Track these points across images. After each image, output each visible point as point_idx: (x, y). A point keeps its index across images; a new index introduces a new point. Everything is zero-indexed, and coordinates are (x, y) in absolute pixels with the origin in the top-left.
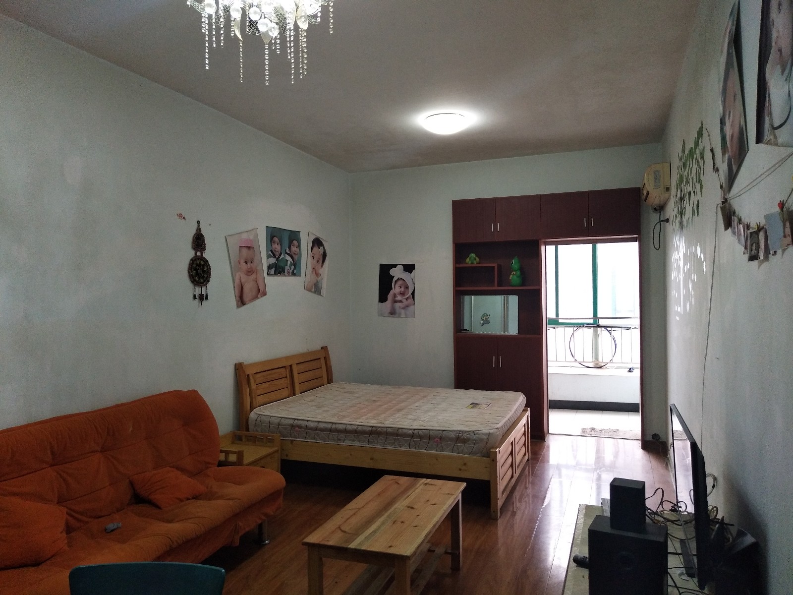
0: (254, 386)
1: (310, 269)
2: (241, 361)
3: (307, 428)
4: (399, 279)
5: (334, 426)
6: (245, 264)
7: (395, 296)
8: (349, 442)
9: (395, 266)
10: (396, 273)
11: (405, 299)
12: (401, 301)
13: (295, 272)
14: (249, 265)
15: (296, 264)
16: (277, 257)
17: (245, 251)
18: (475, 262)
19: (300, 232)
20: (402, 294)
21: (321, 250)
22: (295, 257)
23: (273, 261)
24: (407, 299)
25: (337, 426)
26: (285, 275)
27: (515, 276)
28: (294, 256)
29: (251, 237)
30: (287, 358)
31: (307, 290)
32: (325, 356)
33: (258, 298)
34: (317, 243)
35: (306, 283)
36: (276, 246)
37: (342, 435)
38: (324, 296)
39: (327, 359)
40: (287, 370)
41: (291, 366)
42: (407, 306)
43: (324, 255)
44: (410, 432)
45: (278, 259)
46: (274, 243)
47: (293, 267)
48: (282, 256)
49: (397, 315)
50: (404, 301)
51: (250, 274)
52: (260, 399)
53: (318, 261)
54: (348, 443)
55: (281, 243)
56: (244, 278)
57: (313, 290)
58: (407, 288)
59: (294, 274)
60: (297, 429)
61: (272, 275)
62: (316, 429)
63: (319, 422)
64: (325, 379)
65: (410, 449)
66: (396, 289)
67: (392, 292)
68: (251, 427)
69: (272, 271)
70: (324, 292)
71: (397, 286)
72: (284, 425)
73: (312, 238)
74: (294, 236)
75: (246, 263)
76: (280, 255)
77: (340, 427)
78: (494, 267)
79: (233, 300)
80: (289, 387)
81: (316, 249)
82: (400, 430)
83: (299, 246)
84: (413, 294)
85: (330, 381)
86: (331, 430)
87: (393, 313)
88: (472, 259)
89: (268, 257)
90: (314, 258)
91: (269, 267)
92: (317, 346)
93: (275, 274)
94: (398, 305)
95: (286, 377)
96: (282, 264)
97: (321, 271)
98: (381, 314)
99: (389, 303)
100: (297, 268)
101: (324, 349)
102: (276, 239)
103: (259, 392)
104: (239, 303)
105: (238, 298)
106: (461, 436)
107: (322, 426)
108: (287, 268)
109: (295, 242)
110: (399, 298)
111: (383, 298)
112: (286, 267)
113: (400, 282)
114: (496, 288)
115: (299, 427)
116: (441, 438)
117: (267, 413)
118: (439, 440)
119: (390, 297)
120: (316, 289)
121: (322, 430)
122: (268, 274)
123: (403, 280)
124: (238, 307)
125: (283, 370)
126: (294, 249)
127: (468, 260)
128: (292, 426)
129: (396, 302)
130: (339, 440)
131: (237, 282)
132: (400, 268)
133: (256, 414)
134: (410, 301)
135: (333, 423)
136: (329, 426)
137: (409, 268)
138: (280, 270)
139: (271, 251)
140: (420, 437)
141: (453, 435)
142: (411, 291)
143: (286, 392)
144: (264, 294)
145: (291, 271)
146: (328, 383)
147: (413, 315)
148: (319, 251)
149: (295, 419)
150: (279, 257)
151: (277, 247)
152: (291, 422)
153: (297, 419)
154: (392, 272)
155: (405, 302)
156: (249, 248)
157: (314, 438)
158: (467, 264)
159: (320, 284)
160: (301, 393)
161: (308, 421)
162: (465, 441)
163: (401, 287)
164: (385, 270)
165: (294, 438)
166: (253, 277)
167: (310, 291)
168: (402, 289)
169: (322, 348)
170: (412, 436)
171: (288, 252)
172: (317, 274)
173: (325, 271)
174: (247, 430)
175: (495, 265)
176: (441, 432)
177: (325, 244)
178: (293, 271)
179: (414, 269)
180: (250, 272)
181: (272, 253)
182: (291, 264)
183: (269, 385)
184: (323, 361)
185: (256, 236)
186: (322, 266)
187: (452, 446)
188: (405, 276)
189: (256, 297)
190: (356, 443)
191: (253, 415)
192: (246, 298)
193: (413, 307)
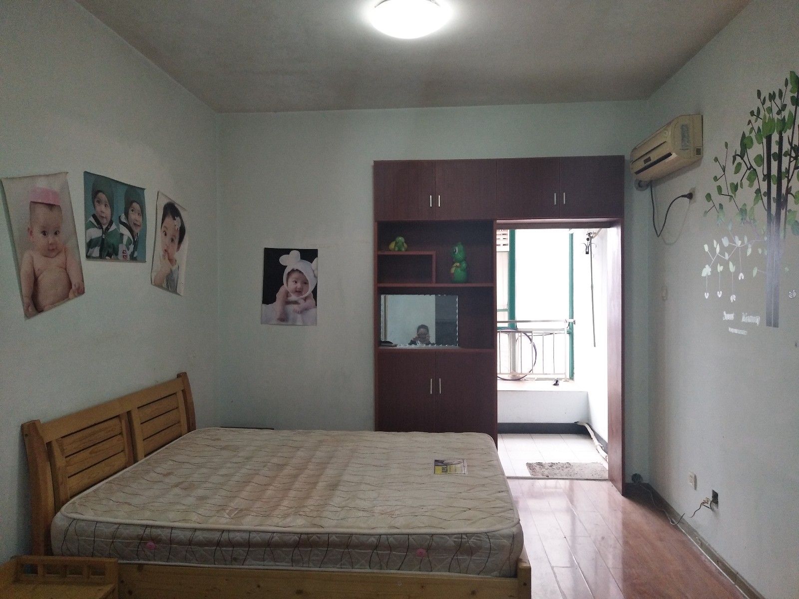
0: (60, 461)
1: (160, 250)
2: (34, 417)
3: (171, 541)
4: (293, 271)
5: (225, 535)
6: (42, 235)
7: (287, 294)
8: (254, 562)
9: (287, 251)
10: (290, 262)
11: (302, 299)
12: (296, 303)
13: (136, 255)
14: (51, 238)
15: (137, 242)
16: (104, 227)
17: (41, 211)
18: (403, 249)
19: (143, 189)
20: (299, 292)
21: (177, 223)
22: (137, 230)
23: (96, 233)
24: (305, 299)
25: (232, 535)
26: (118, 259)
27: (459, 270)
28: (134, 228)
29: (56, 186)
30: (122, 400)
31: (155, 285)
32: (182, 389)
33: (69, 299)
34: (171, 210)
35: (154, 274)
36: (103, 208)
37: (241, 551)
38: (182, 294)
39: (186, 392)
40: (123, 422)
41: (129, 413)
42: (306, 309)
43: (182, 231)
44: (372, 539)
45: (105, 232)
46: (99, 202)
47: (132, 247)
48: (113, 227)
49: (290, 323)
50: (302, 302)
51: (54, 254)
52: (73, 483)
53: (172, 240)
54: (253, 565)
55: (111, 204)
56: (40, 262)
57: (164, 285)
58: (305, 283)
59: (133, 259)
60: (151, 543)
61: (94, 258)
62: (190, 543)
63: (195, 530)
64: (185, 427)
65: (370, 571)
66: (289, 285)
67: (282, 290)
68: (56, 544)
69: (96, 252)
70: (181, 288)
71: (290, 280)
72: (124, 538)
73: (163, 202)
74: (134, 195)
75: (44, 233)
76: (111, 223)
77: (238, 537)
78: (431, 256)
79: (16, 304)
80: (127, 450)
81: (169, 220)
82: (353, 537)
83: (142, 213)
84: (315, 292)
85: (191, 427)
86: (219, 544)
87: (284, 319)
88: (398, 245)
89: (88, 226)
90: (166, 235)
91: (90, 245)
92: (169, 374)
93: (101, 257)
94: (291, 308)
95: (121, 434)
96: (112, 240)
97: (176, 255)
98: (265, 321)
99: (277, 306)
100: (139, 247)
101: (182, 376)
102: (102, 196)
103: (71, 470)
104: (30, 309)
105: (27, 300)
106: (466, 542)
107: (200, 536)
108: (122, 248)
109: (135, 205)
110: (293, 297)
111: (269, 297)
112: (120, 246)
113: (295, 276)
114: (434, 285)
115: (157, 540)
116: (428, 548)
117: (89, 515)
118: (424, 551)
119: (280, 295)
120: (169, 283)
121: (201, 544)
122: (88, 257)
123: (300, 272)
124: (28, 315)
125: (116, 421)
126: (134, 216)
127: (392, 246)
128: (141, 539)
129: (288, 303)
130: (235, 560)
131: (25, 268)
132: (295, 255)
133: (67, 517)
134: (311, 301)
135: (223, 531)
136: (216, 536)
137: (309, 255)
138: (111, 250)
139: (94, 216)
140: (390, 547)
141: (451, 542)
142: (311, 288)
143: (121, 459)
144: (81, 291)
145: (129, 253)
146: (189, 431)
147: (315, 322)
148: (173, 224)
149: (147, 526)
150: (107, 229)
151: (104, 210)
152: (140, 531)
153: (152, 527)
154: (284, 260)
155: (303, 304)
156: (51, 206)
157: (185, 559)
158: (390, 251)
159: (175, 276)
160: (146, 456)
161: (172, 528)
162: (471, 551)
163: (296, 282)
164: (272, 257)
165: (144, 560)
166: (58, 260)
167: (160, 286)
168: (299, 285)
169: (179, 376)
170: (376, 547)
171: (123, 219)
172: (171, 260)
173: (183, 255)
174: (49, 551)
175: (433, 253)
176: (428, 537)
177: (182, 213)
178: (133, 253)
179: (317, 256)
180: (51, 251)
181: (96, 220)
182: (129, 242)
183: (91, 453)
184: (180, 395)
185: (65, 187)
186: (178, 248)
187: (450, 559)
188: (303, 266)
189: (65, 297)
190: (270, 565)
191: (59, 521)
192: (43, 299)
193: (313, 311)
